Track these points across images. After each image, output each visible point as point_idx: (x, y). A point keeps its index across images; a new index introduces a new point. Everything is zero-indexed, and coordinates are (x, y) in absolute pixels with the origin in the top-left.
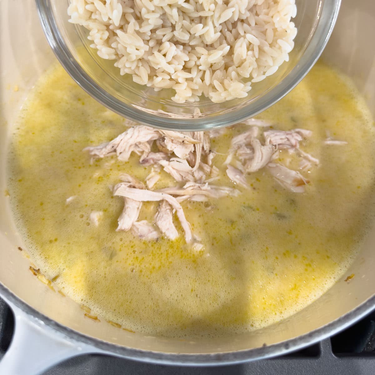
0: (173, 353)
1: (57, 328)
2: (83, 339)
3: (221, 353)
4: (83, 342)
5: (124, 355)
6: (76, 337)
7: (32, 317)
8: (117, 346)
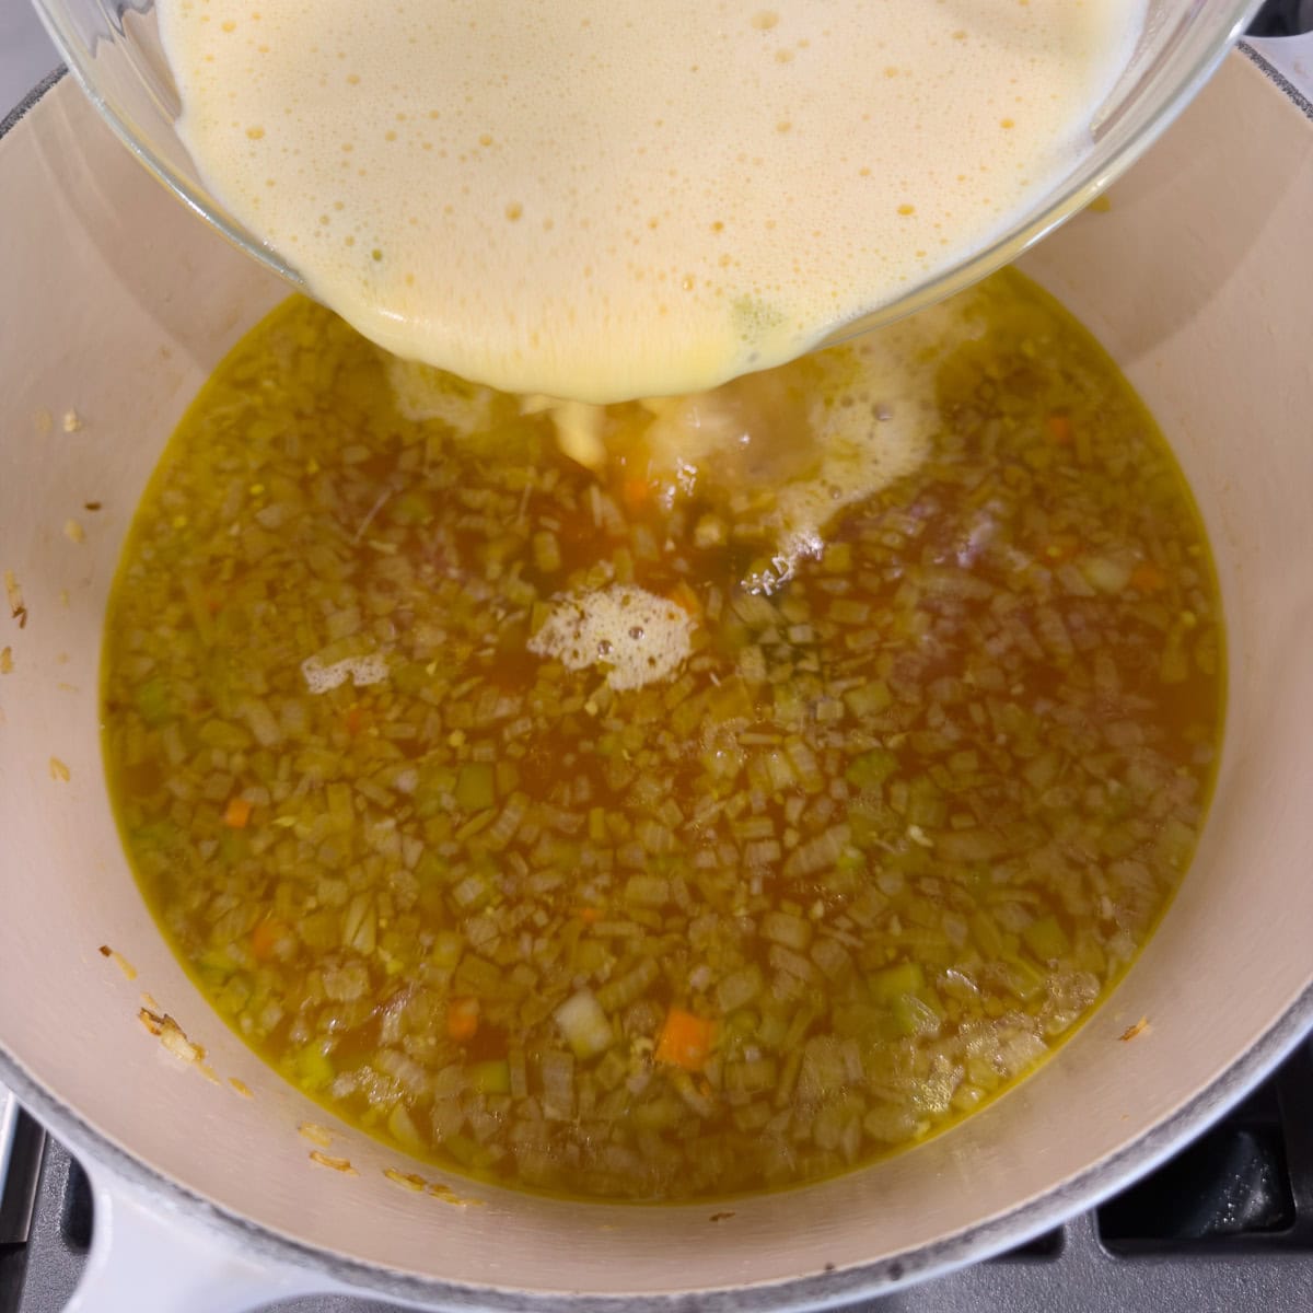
0: (558, 1294)
1: (216, 1222)
2: (295, 1255)
3: (701, 1292)
4: (295, 1262)
5: (413, 1299)
6: (273, 1247)
7: (142, 1190)
8: (393, 1273)
